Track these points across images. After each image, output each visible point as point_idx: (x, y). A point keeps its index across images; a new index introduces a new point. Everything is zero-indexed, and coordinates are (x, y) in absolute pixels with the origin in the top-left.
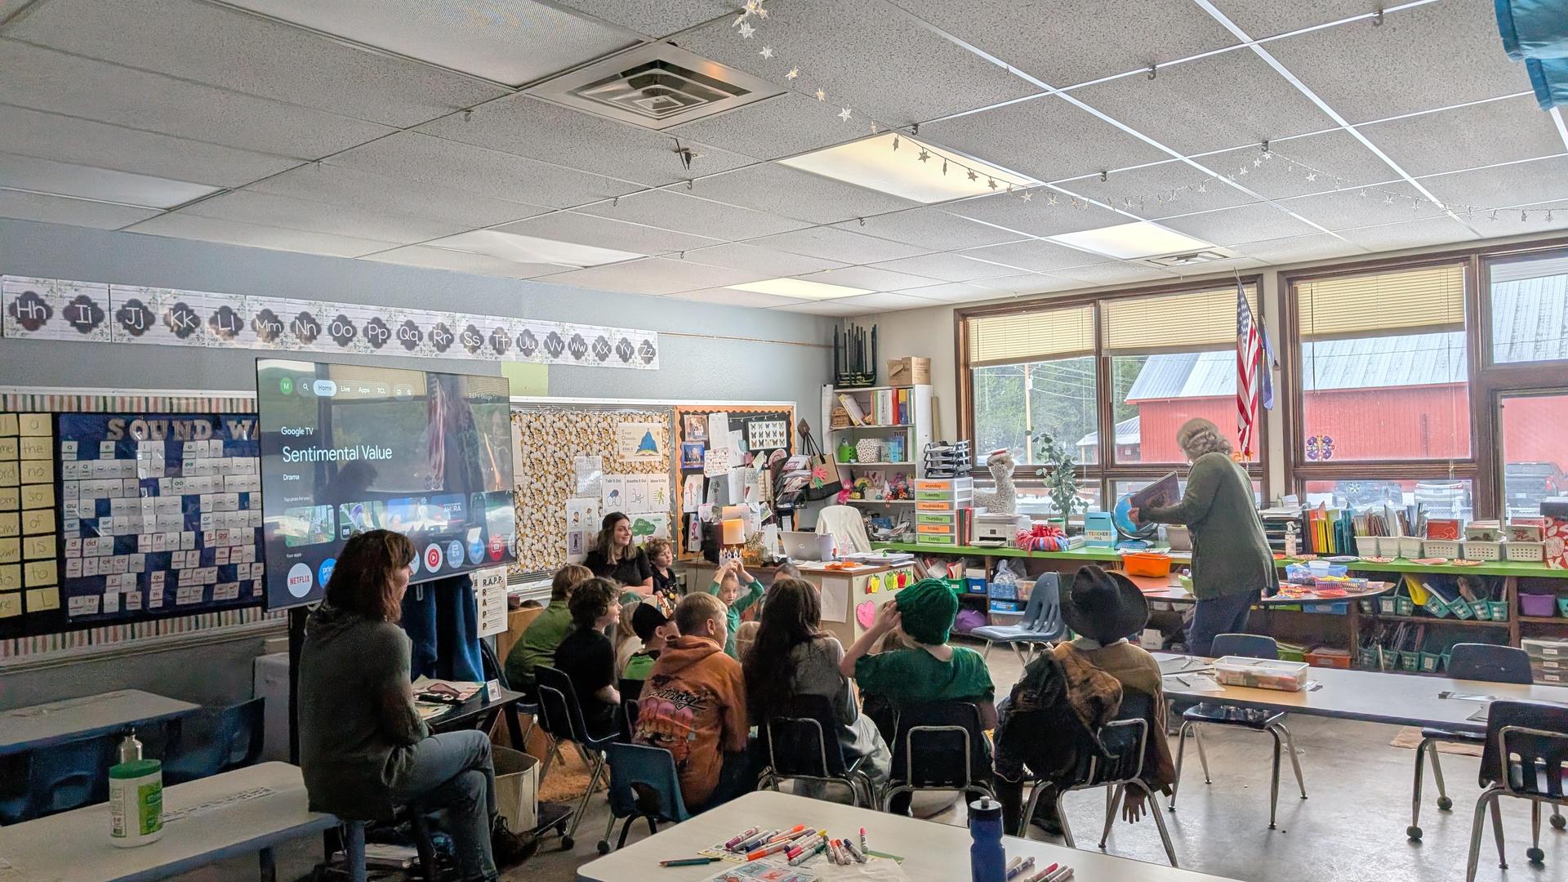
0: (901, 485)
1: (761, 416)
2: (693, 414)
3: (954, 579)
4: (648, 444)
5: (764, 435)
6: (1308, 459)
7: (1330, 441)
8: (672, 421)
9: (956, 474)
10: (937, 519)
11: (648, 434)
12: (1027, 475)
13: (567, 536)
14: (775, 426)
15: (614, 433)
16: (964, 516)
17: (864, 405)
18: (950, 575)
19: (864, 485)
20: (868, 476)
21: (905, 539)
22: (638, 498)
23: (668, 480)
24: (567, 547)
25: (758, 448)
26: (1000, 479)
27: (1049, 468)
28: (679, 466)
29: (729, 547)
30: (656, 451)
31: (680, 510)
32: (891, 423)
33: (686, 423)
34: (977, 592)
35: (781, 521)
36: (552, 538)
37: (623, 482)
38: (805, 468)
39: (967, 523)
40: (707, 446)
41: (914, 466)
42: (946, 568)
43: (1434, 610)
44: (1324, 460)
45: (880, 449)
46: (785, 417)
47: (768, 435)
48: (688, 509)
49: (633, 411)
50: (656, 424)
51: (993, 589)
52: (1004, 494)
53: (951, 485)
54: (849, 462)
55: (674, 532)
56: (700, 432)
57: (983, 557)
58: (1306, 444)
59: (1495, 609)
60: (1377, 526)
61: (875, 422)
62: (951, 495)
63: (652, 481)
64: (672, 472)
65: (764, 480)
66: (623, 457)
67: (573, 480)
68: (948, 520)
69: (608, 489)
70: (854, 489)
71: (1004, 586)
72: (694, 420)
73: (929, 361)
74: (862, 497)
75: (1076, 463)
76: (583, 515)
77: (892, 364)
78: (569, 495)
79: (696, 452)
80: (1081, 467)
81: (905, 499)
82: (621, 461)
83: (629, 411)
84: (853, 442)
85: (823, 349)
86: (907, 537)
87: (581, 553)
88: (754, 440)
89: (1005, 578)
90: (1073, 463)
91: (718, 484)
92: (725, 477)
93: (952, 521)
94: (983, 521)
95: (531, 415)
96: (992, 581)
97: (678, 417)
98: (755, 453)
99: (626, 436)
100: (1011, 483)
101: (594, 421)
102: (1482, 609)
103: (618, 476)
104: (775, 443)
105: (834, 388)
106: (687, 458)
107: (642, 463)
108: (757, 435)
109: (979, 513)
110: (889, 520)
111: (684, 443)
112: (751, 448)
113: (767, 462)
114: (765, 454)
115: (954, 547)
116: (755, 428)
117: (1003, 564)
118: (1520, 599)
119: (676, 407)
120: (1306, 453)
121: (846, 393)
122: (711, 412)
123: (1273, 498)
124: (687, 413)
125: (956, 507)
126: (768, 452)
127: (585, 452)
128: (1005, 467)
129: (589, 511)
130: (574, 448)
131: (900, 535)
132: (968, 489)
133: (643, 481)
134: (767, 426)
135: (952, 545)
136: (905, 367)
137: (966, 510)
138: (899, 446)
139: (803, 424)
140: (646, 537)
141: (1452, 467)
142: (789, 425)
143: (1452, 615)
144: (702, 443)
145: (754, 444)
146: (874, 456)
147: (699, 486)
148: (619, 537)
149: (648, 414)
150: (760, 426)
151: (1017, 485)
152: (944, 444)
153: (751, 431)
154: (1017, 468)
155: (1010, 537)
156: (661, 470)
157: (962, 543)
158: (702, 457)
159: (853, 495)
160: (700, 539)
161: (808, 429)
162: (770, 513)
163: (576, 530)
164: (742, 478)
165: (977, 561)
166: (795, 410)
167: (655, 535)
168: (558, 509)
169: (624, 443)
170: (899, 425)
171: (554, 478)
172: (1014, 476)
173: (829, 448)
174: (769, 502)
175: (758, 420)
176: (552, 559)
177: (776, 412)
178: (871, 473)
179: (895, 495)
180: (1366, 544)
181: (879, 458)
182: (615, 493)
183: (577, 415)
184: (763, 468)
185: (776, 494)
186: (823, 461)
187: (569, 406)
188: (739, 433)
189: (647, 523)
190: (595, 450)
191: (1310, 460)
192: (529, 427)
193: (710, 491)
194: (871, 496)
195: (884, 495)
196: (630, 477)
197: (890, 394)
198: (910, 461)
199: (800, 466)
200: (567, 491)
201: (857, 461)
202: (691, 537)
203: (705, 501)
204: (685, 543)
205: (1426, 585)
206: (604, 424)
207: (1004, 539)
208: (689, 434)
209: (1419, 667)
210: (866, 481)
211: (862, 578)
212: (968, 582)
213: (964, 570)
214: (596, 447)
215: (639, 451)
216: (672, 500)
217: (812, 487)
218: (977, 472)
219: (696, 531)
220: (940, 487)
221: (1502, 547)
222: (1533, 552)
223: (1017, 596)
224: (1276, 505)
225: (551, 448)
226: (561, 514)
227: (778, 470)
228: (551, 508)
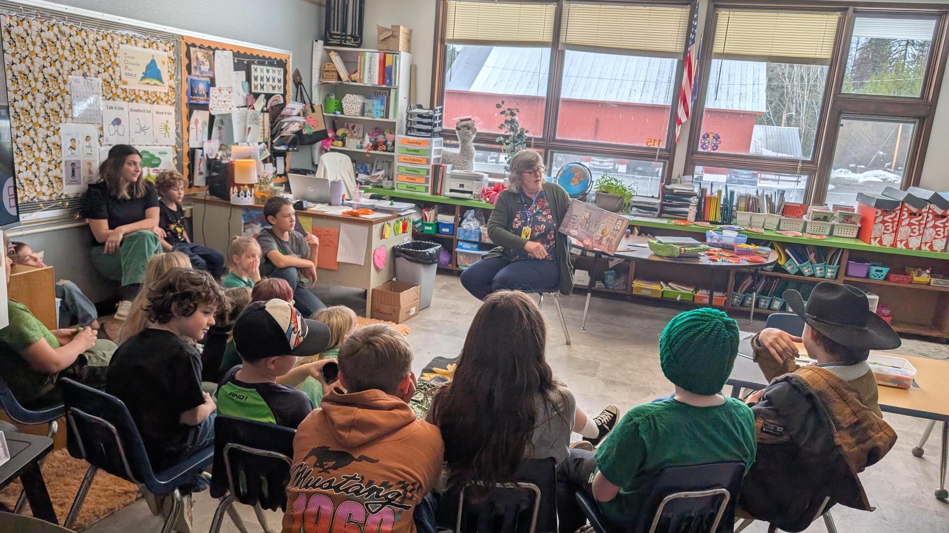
0: (381, 138)
1: (264, 61)
2: (200, 47)
3: (428, 222)
4: (152, 72)
5: (265, 79)
6: (700, 150)
7: (719, 138)
8: (177, 53)
9: (431, 133)
10: (416, 171)
11: (153, 62)
12: (488, 142)
13: (63, 165)
14: (274, 72)
15: (115, 55)
16: (437, 171)
17: (351, 63)
18: (424, 218)
19: (345, 135)
20: (347, 127)
21: (384, 184)
22: (143, 129)
23: (174, 113)
24: (63, 176)
25: (259, 91)
26: (464, 142)
27: (506, 137)
28: (185, 100)
29: (239, 186)
30: (160, 80)
31: (185, 144)
32: (377, 83)
33: (193, 56)
34: (445, 233)
35: (275, 161)
36: (44, 166)
37: (126, 110)
38: (299, 115)
39: (440, 176)
40: (212, 83)
41: (395, 123)
42: (422, 213)
43: (789, 268)
44: (712, 151)
45: (364, 104)
46: (282, 64)
47: (268, 80)
48: (194, 144)
49: (138, 35)
50: (160, 53)
51: (462, 232)
52: (466, 154)
53: (430, 143)
54: (335, 113)
55: (179, 167)
56: (205, 68)
57: (454, 206)
58: (701, 138)
59: (829, 270)
60: (752, 204)
61: (361, 80)
62: (429, 151)
63: (157, 113)
64: (177, 104)
65: (263, 122)
66: (125, 83)
67: (67, 102)
68: (425, 173)
69: (109, 116)
70: (337, 138)
71: (471, 231)
72: (200, 54)
73: (411, 31)
74: (344, 145)
75: (527, 135)
76: (81, 144)
77: (381, 30)
78: (63, 119)
79: (202, 87)
80: (530, 139)
81: (383, 151)
82: (123, 87)
83: (131, 33)
84: (340, 97)
85: (316, 6)
86: (386, 183)
87: (79, 183)
88: (256, 83)
89: (472, 224)
90: (526, 134)
91: (222, 122)
92: (228, 116)
93: (428, 174)
94: (454, 177)
95: (11, 17)
96: (460, 226)
97: (184, 49)
98: (256, 96)
99: (129, 60)
100: (472, 145)
101: (92, 36)
102: (821, 270)
103: (119, 103)
104: (274, 88)
105: (325, 45)
106: (192, 92)
107: (146, 92)
108: (259, 79)
109: (448, 169)
110: (366, 167)
111: (190, 77)
112: (253, 91)
113: (266, 106)
114: (265, 98)
115: (427, 195)
116: (258, 71)
117: (470, 214)
118: (848, 264)
119: (183, 37)
120: (700, 144)
121: (335, 51)
122: (217, 49)
123: (674, 176)
124: (194, 45)
125: (432, 163)
126: (268, 96)
127: (81, 71)
128: (470, 132)
129: (88, 138)
130: (67, 65)
131: (380, 181)
132: (439, 148)
133: (150, 112)
134: (268, 71)
135: (427, 194)
136: (393, 35)
137: (440, 166)
138: (382, 104)
139: (297, 74)
140: (151, 169)
141: (800, 165)
142: (285, 72)
143: (800, 273)
144: (208, 80)
145: (256, 87)
146: (358, 111)
147: (204, 123)
148: (129, 170)
149: (153, 40)
150: (262, 70)
151: (477, 148)
152: (420, 107)
153: (253, 74)
154: (478, 134)
155: (476, 192)
156: (167, 102)
157: (434, 192)
158: (208, 94)
159: (336, 143)
160: (205, 174)
161: (301, 79)
162: (267, 154)
163: (73, 159)
164: (244, 119)
165: (446, 209)
166: (291, 59)
167: (161, 168)
168: (50, 133)
169: (126, 68)
170: (384, 86)
171: (44, 98)
172: (475, 141)
173: (317, 100)
174: (267, 143)
175: (260, 63)
176: (45, 189)
177: (275, 59)
178: (351, 125)
179: (375, 147)
180: (743, 218)
181: (363, 113)
182: (117, 122)
183: (71, 27)
184: (262, 111)
185: (273, 137)
186: (313, 111)
187: (61, 15)
188: (242, 74)
189: (153, 156)
190: (93, 71)
191: (702, 150)
192: (9, 32)
193: (215, 129)
194: (352, 144)
195: (365, 145)
196: (134, 105)
197: (377, 57)
198: (391, 119)
199: (295, 113)
200: (62, 113)
201: (342, 113)
202: (197, 172)
203: (210, 138)
204: (191, 177)
205: (787, 251)
206: (103, 43)
207: (471, 193)
208: (195, 68)
209: (769, 306)
210: (347, 132)
211: (379, 225)
212: (438, 225)
213: (436, 215)
214: (94, 68)
215: (143, 78)
216: (177, 134)
217: (304, 132)
218: (448, 135)
219: (201, 167)
220: (420, 144)
221: (833, 227)
222: (852, 231)
223: (480, 239)
224: (675, 182)
225: (38, 62)
226: (54, 139)
227: (276, 113)
228: (42, 132)
